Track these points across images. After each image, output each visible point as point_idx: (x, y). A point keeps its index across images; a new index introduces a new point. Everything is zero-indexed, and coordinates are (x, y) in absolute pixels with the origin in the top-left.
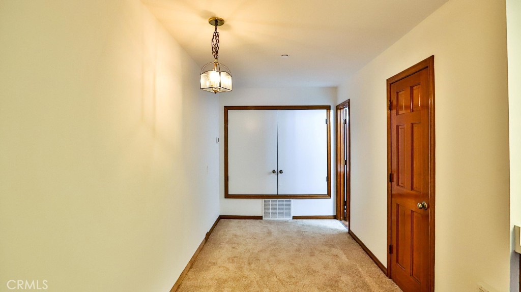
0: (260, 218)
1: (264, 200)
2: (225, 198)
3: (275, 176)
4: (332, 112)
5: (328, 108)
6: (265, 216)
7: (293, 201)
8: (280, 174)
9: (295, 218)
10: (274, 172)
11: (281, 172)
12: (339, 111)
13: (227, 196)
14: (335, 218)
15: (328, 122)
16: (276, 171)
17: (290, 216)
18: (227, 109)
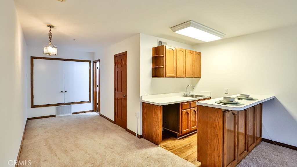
0: (54, 116)
1: (56, 106)
2: (31, 108)
3: (63, 93)
4: (92, 64)
5: (90, 62)
6: (57, 114)
7: (72, 105)
8: (65, 93)
9: (73, 113)
10: (62, 92)
11: (66, 92)
12: (95, 63)
13: (33, 106)
14: (93, 111)
15: (90, 68)
16: (63, 91)
17: (71, 113)
18: (32, 58)
